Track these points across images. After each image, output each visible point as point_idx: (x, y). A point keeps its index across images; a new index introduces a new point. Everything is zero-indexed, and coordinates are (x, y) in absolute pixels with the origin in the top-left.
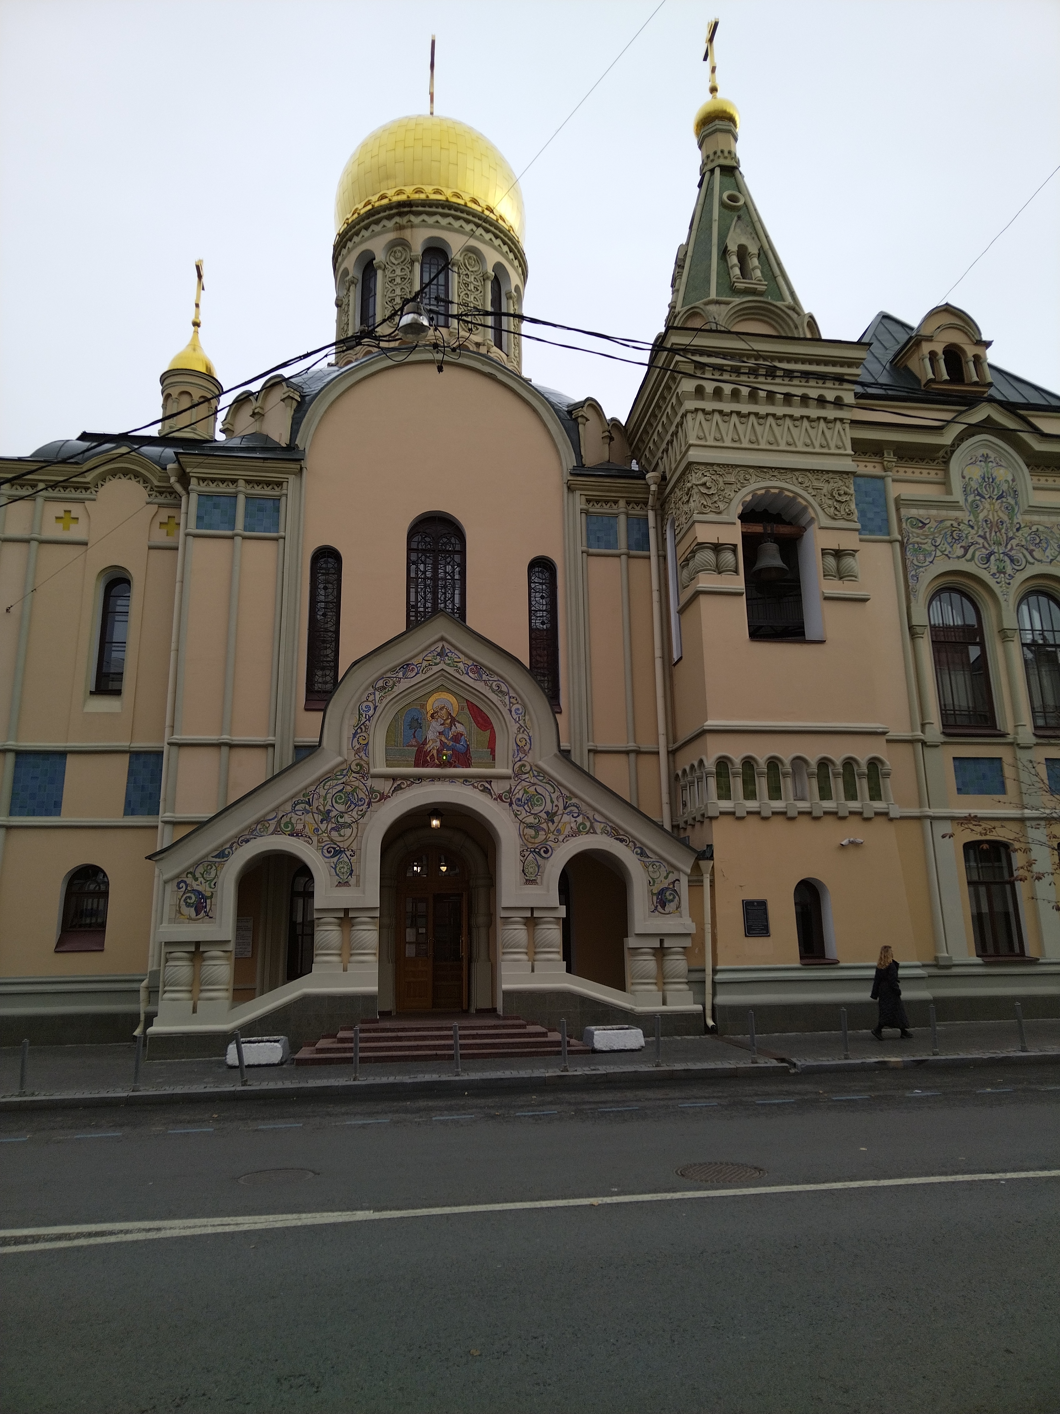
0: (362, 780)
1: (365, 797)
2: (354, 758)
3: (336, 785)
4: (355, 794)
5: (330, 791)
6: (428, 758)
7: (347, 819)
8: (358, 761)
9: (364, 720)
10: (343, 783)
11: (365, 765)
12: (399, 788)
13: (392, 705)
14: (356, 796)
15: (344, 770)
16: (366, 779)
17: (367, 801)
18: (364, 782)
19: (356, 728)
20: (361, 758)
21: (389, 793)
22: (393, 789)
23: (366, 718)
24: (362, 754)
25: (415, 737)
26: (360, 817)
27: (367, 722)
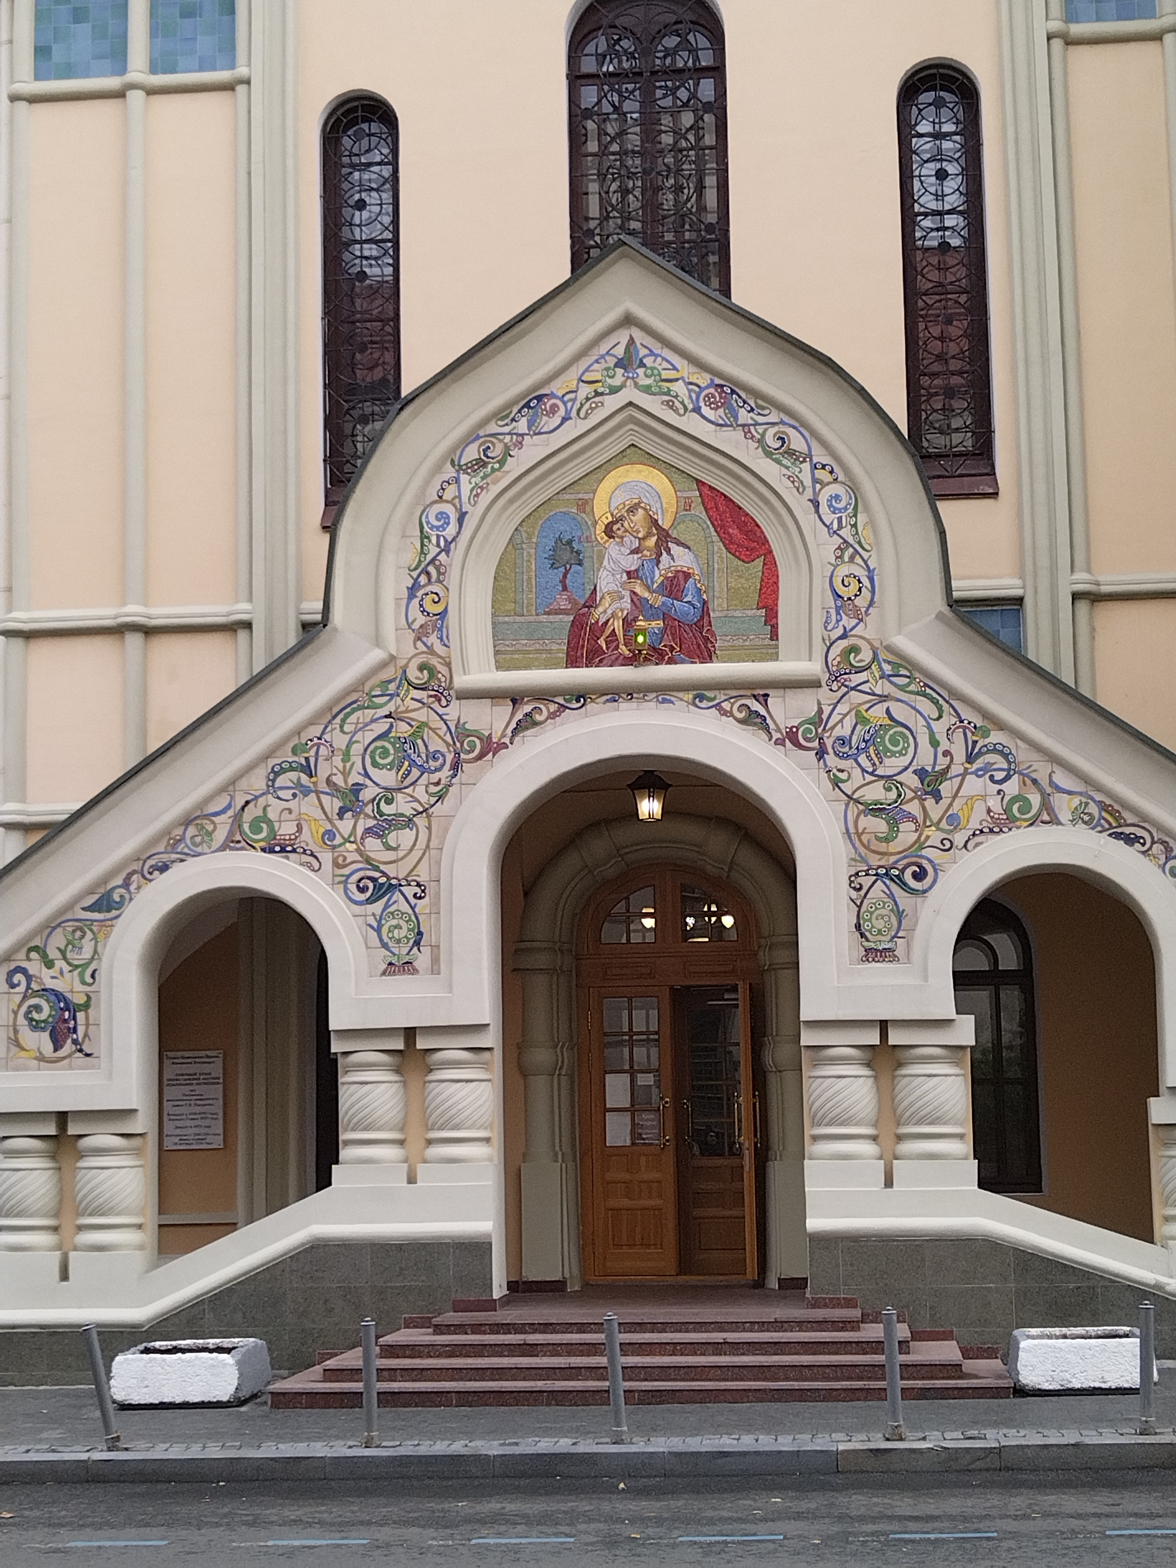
0: (436, 706)
1: (444, 749)
2: (413, 651)
3: (373, 721)
4: (419, 742)
5: (358, 737)
6: (602, 642)
7: (402, 805)
8: (422, 659)
9: (433, 551)
10: (389, 716)
11: (440, 667)
12: (527, 723)
13: (504, 508)
14: (422, 748)
15: (390, 682)
16: (444, 703)
17: (450, 757)
18: (441, 711)
19: (415, 574)
20: (431, 650)
21: (503, 735)
22: (513, 725)
23: (438, 545)
24: (433, 639)
25: (565, 588)
26: (434, 799)
27: (443, 557)
